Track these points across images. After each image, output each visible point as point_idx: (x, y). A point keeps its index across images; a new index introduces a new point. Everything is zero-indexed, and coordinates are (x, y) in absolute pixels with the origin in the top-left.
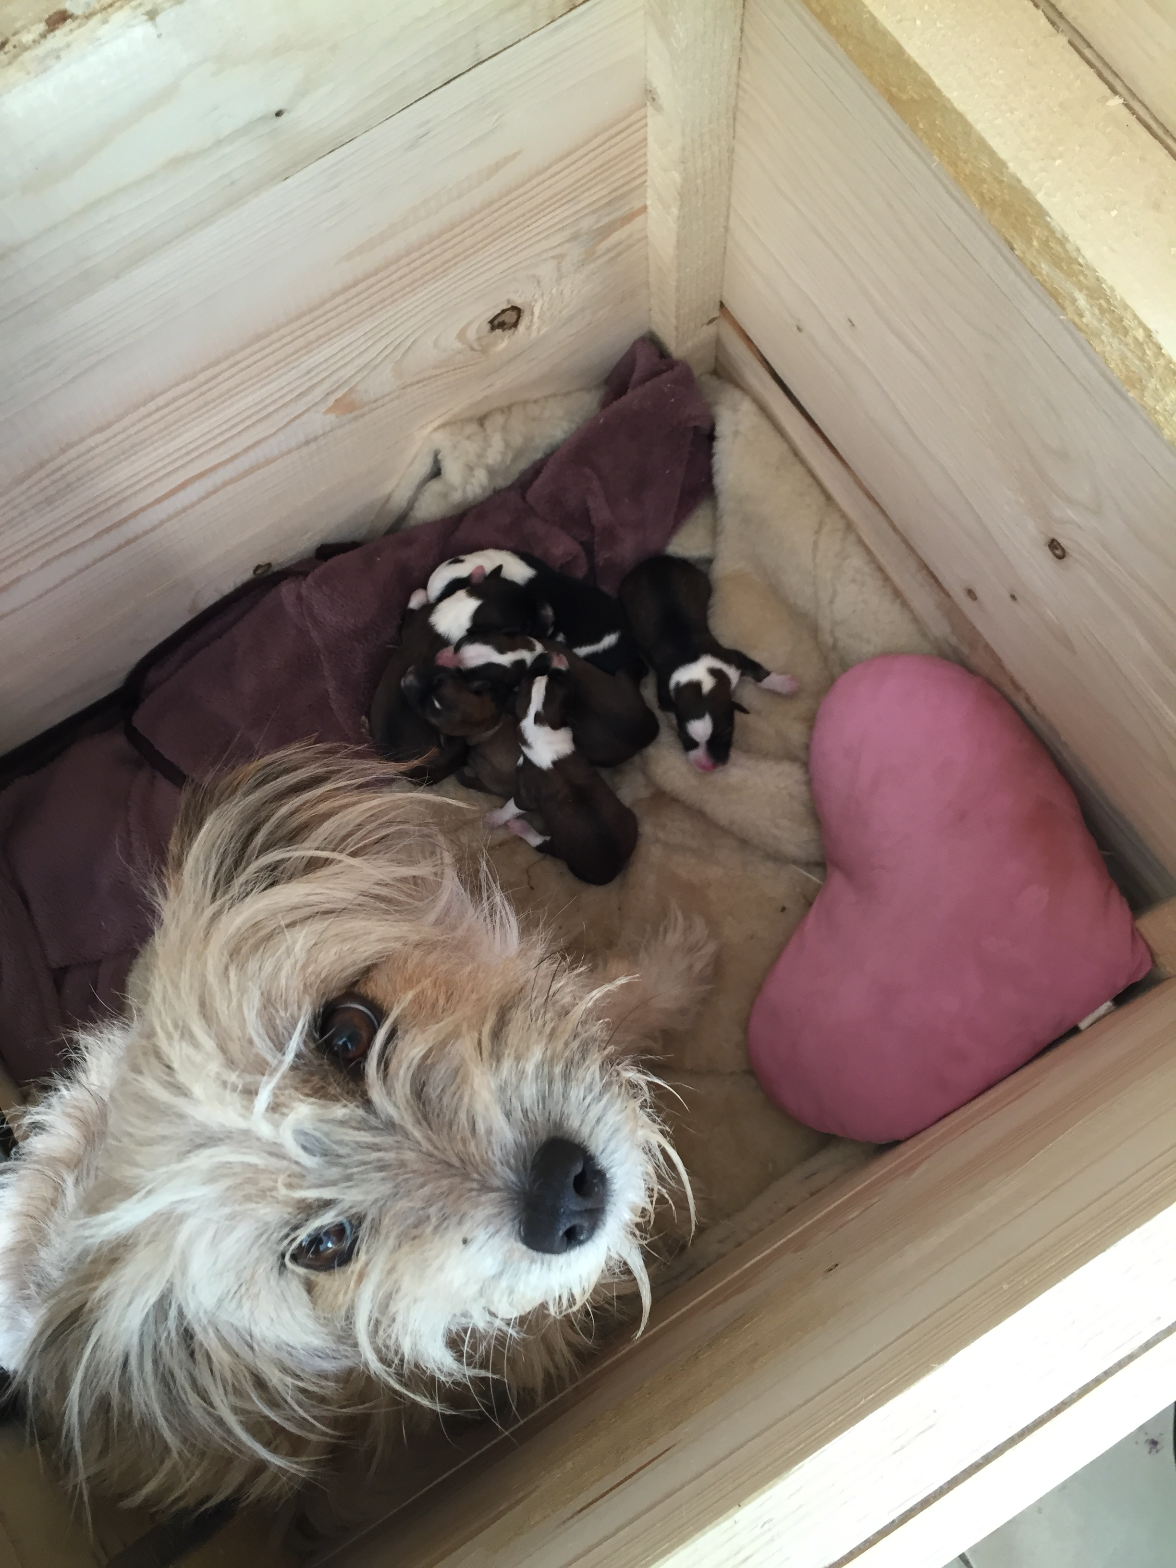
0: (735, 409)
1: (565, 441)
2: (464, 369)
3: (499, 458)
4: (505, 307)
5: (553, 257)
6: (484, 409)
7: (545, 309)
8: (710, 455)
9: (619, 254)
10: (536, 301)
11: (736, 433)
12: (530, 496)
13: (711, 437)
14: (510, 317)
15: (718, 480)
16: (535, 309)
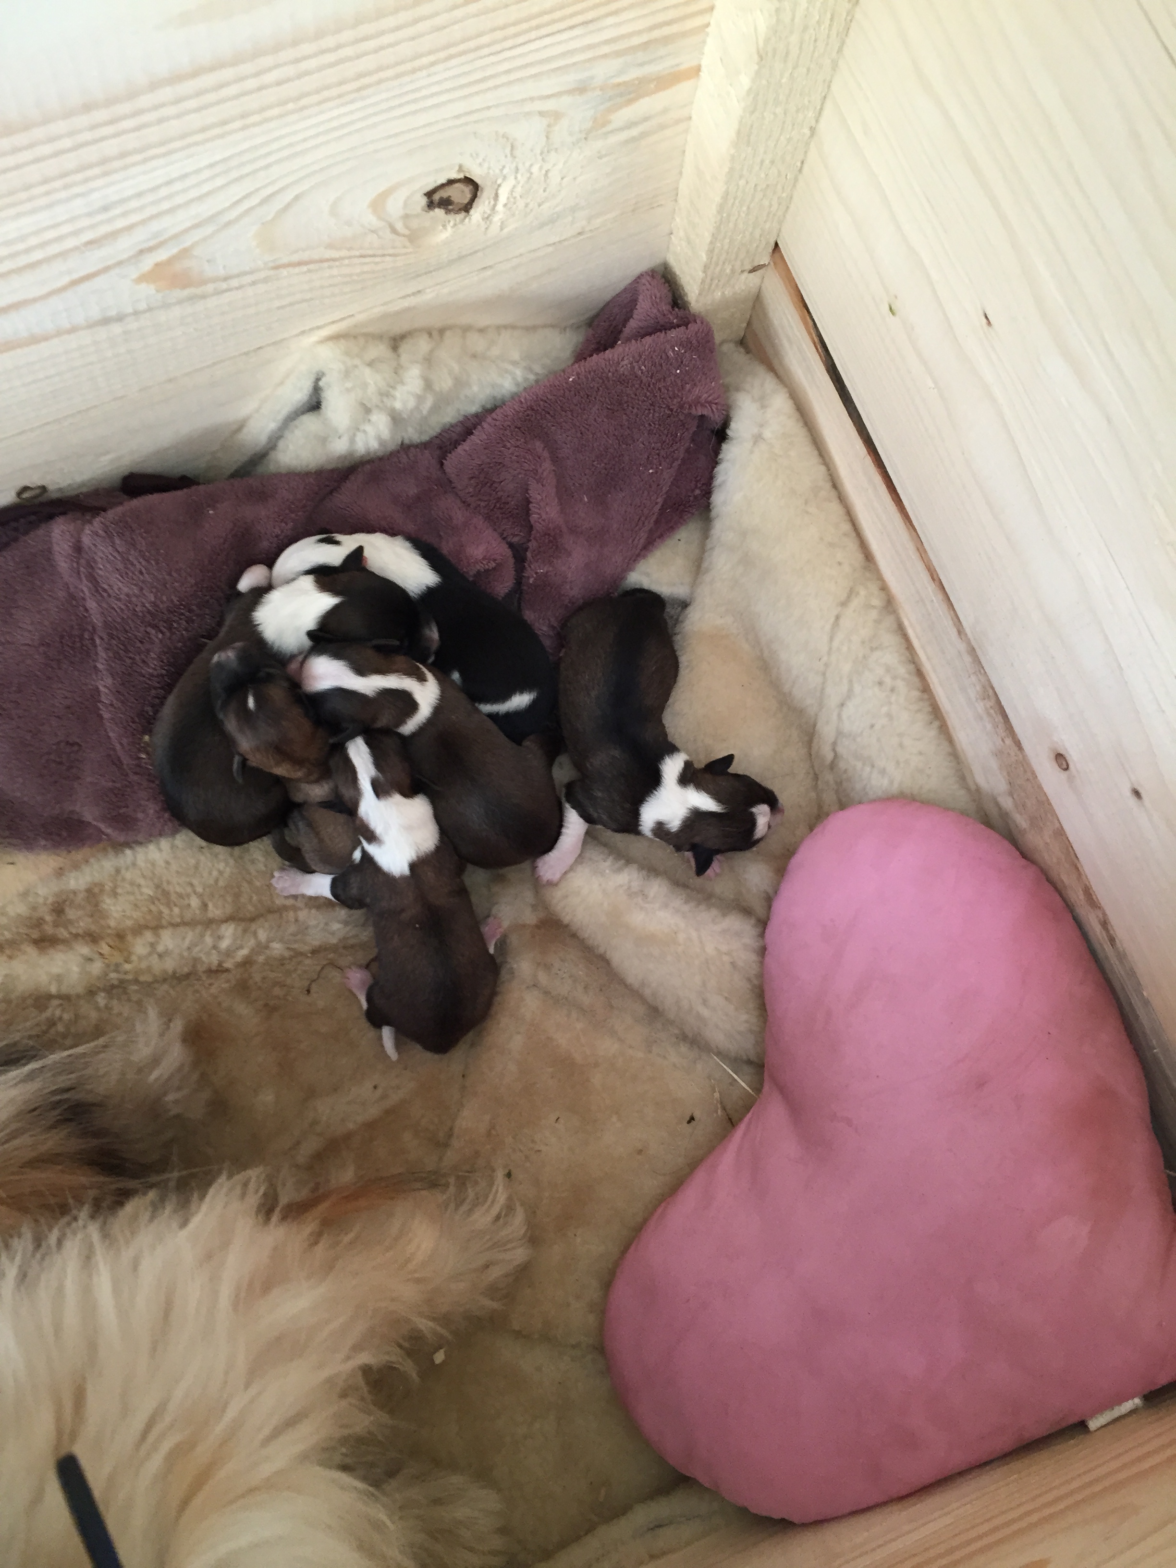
0: (763, 402)
1: (514, 396)
2: (377, 259)
3: (411, 403)
4: (454, 175)
5: (541, 114)
6: (403, 326)
7: (517, 194)
8: (714, 460)
9: (643, 135)
10: (505, 178)
11: (758, 438)
12: (451, 462)
13: (721, 435)
14: (460, 194)
15: (718, 498)
16: (500, 191)
